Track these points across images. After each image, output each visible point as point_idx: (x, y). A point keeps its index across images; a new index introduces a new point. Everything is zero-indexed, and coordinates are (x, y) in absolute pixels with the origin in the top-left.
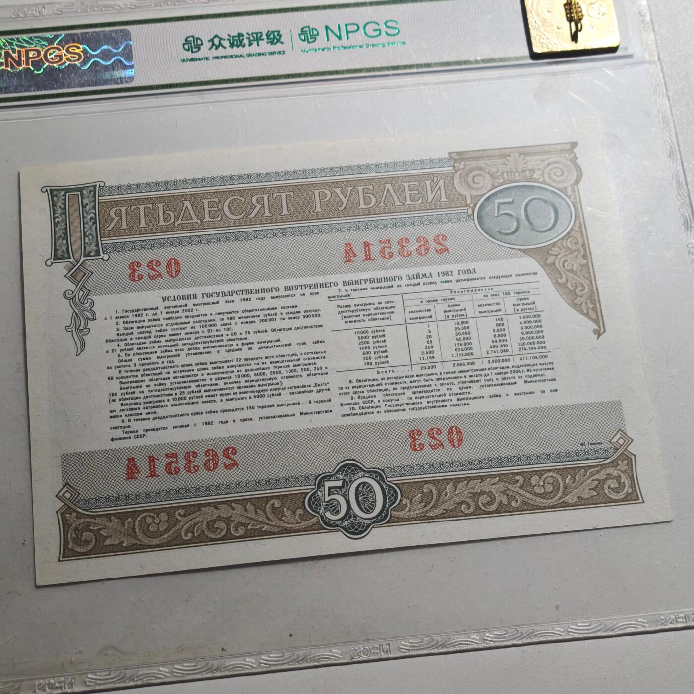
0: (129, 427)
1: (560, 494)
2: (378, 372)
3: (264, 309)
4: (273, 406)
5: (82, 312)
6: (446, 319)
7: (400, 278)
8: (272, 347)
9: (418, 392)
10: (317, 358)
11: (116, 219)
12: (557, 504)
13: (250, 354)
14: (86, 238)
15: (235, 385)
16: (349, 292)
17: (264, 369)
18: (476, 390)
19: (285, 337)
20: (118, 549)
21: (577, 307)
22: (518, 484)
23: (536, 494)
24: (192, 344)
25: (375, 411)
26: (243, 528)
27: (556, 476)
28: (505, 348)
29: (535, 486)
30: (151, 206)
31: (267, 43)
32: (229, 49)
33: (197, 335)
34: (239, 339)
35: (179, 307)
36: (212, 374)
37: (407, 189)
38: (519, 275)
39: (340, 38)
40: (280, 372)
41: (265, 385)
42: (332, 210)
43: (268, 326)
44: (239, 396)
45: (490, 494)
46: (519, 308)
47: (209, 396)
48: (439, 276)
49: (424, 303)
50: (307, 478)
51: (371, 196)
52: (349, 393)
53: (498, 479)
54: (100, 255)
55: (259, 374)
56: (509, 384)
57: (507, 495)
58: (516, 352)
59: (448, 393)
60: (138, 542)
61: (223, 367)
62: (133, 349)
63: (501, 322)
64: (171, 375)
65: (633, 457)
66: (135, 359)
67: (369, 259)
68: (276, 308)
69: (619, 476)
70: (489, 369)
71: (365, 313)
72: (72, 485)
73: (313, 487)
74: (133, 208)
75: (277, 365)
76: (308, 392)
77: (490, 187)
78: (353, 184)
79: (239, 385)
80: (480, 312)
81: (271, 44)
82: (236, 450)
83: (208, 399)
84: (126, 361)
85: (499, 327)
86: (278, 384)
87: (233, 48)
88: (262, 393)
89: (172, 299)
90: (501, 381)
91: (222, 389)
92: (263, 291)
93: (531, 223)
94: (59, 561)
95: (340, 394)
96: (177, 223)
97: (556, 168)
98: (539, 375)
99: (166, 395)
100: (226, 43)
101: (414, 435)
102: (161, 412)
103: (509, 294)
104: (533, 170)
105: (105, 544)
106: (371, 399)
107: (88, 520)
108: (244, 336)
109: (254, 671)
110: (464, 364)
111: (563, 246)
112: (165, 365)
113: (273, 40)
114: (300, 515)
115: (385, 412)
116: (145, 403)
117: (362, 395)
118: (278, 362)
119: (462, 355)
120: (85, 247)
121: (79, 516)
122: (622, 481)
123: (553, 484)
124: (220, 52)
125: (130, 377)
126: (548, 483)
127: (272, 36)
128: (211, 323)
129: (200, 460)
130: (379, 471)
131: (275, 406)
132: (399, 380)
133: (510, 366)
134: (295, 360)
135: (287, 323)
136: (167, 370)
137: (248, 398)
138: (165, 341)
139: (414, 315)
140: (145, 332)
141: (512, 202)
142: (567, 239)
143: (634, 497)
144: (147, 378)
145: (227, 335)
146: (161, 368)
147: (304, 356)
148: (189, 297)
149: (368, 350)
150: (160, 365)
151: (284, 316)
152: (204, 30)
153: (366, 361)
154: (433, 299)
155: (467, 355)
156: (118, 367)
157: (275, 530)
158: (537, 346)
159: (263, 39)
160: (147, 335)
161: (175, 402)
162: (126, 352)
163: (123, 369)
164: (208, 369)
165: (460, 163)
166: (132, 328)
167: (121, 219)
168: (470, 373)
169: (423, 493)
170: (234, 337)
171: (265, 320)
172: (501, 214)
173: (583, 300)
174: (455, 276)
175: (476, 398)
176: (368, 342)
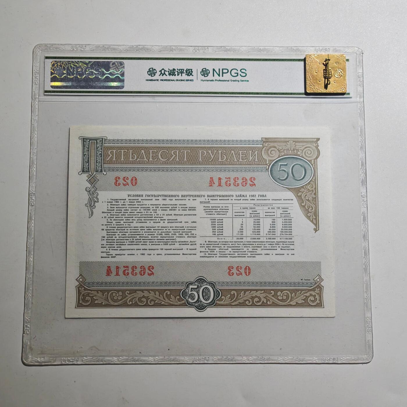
0: (109, 252)
1: (288, 301)
2: (218, 239)
3: (172, 205)
4: (171, 249)
5: (93, 198)
6: (251, 217)
7: (233, 196)
8: (173, 222)
9: (234, 249)
10: (193, 230)
11: (111, 155)
12: (287, 305)
13: (164, 225)
14: (97, 163)
15: (156, 238)
16: (210, 200)
17: (169, 232)
18: (259, 251)
19: (179, 219)
20: (100, 306)
21: (308, 218)
22: (271, 295)
23: (278, 300)
24: (139, 218)
25: (215, 256)
26: (153, 302)
27: (288, 292)
28: (274, 233)
29: (279, 296)
30: (126, 151)
31: (186, 75)
32: (168, 76)
33: (142, 214)
34: (159, 217)
35: (135, 200)
36: (147, 232)
37: (241, 154)
38: (285, 200)
39: (219, 75)
40: (175, 234)
41: (168, 239)
42: (207, 161)
43: (173, 212)
44: (157, 243)
45: (259, 298)
46: (283, 215)
47: (144, 242)
48: (250, 197)
49: (242, 209)
50: (182, 283)
51: (224, 155)
52: (204, 247)
53: (263, 291)
54: (102, 172)
55: (166, 234)
56: (274, 249)
57: (266, 299)
58: (279, 235)
59: (247, 251)
60: (109, 303)
61: (151, 230)
62: (113, 217)
63: (274, 221)
64: (129, 231)
65: (322, 287)
66: (114, 222)
67: (220, 186)
68: (177, 205)
69: (315, 295)
70: (266, 242)
71: (215, 211)
72: (83, 276)
73: (185, 287)
74: (119, 151)
75: (175, 231)
76: (187, 244)
77: (277, 157)
78: (217, 149)
79: (157, 238)
80: (265, 215)
81: (188, 76)
82: (153, 268)
83: (144, 243)
84: (110, 222)
85: (273, 223)
86: (174, 239)
87: (170, 76)
88: (167, 243)
89: (132, 196)
90: (270, 248)
91: (150, 240)
92: (172, 196)
93: (293, 176)
94: (75, 308)
95: (200, 247)
96: (137, 160)
97: (308, 150)
98: (287, 247)
99: (126, 240)
100: (167, 73)
101: (230, 268)
102: (123, 247)
103: (279, 208)
104: (298, 150)
105: (95, 302)
106: (213, 250)
107: (89, 291)
108: (162, 216)
109: (152, 363)
110: (255, 239)
111: (306, 188)
112: (127, 226)
113: (189, 74)
114: (178, 299)
115: (219, 257)
116: (117, 242)
117: (210, 248)
118: (175, 230)
119: (255, 234)
120: (96, 167)
121: (85, 289)
122: (316, 298)
123: (286, 296)
124: (164, 77)
125: (111, 230)
126: (285, 295)
127: (188, 72)
128: (148, 209)
129: (138, 270)
130: (213, 283)
131: (172, 249)
132: (227, 243)
133: (275, 242)
134: (183, 230)
135: (181, 212)
136: (127, 228)
137: (161, 244)
138: (128, 215)
139: (236, 214)
140: (119, 210)
141: (286, 165)
142: (309, 185)
143: (320, 305)
144: (118, 231)
145: (155, 215)
146: (125, 227)
147: (187, 228)
148: (140, 196)
149: (215, 228)
150: (125, 226)
151: (180, 209)
152: (158, 65)
153: (213, 233)
154: (246, 207)
155: (257, 234)
156: (106, 225)
157: (167, 304)
158: (288, 233)
159: (184, 73)
160: (120, 211)
161: (130, 243)
162: (111, 218)
163: (108, 226)
164: (145, 230)
165: (266, 143)
166: (114, 208)
167: (113, 156)
168: (258, 243)
169: (231, 294)
170: (157, 216)
171: (172, 210)
172: (281, 170)
173: (311, 214)
174: (257, 198)
175: (259, 254)
176: (215, 224)
